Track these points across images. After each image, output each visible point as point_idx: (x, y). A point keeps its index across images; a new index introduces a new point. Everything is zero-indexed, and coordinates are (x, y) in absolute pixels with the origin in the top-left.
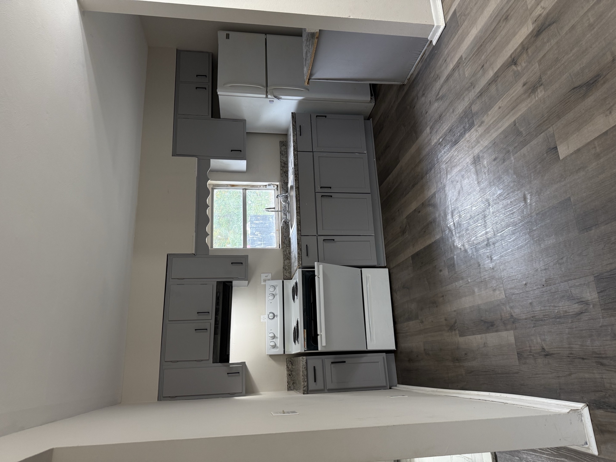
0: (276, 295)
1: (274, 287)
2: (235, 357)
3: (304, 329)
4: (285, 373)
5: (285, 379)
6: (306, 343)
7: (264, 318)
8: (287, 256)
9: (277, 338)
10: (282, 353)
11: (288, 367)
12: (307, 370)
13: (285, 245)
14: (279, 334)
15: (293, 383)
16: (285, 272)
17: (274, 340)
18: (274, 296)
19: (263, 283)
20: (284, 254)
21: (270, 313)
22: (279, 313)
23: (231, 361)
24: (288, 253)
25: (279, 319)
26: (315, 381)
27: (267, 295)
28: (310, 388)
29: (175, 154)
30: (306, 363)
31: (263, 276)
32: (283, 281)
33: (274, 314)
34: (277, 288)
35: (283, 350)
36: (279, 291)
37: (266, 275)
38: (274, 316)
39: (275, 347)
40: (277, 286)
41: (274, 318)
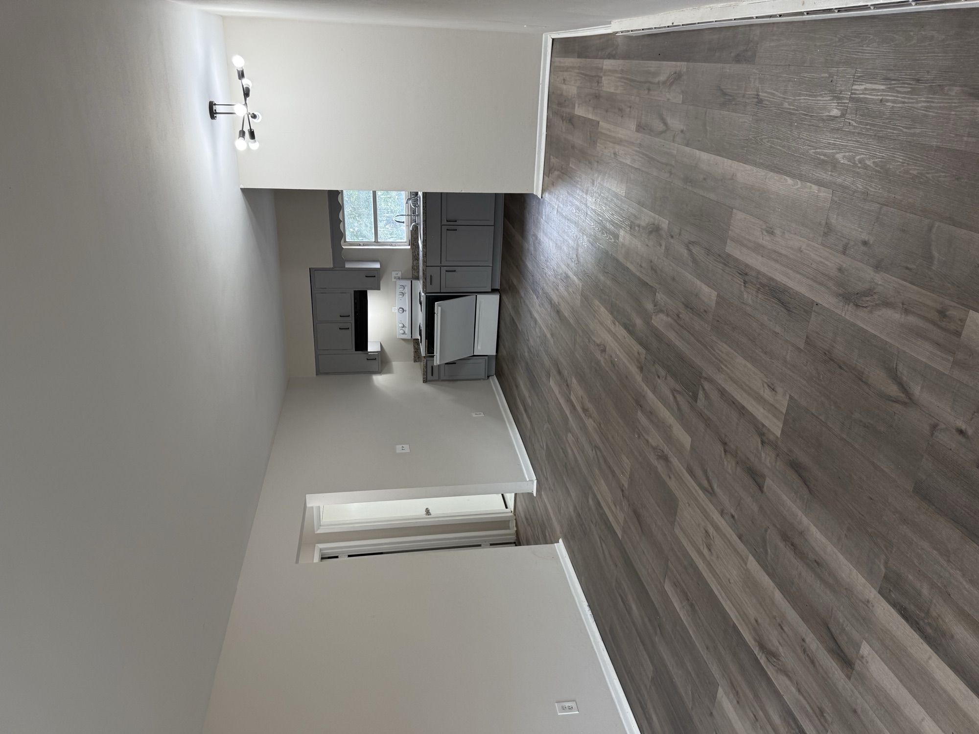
0: (406, 293)
3: (426, 339)
4: (413, 350)
5: (412, 354)
7: (395, 310)
9: (406, 327)
10: (410, 338)
11: (414, 347)
12: (426, 367)
14: (407, 324)
15: (418, 358)
16: (414, 271)
17: (404, 329)
18: (403, 294)
19: (393, 280)
20: (413, 255)
21: (400, 308)
22: (407, 308)
24: (416, 254)
25: (407, 314)
26: (432, 375)
28: (428, 379)
30: (426, 363)
31: (394, 274)
32: (412, 281)
35: (410, 335)
36: (407, 290)
37: (397, 272)
38: (403, 310)
39: (404, 333)
40: (406, 286)
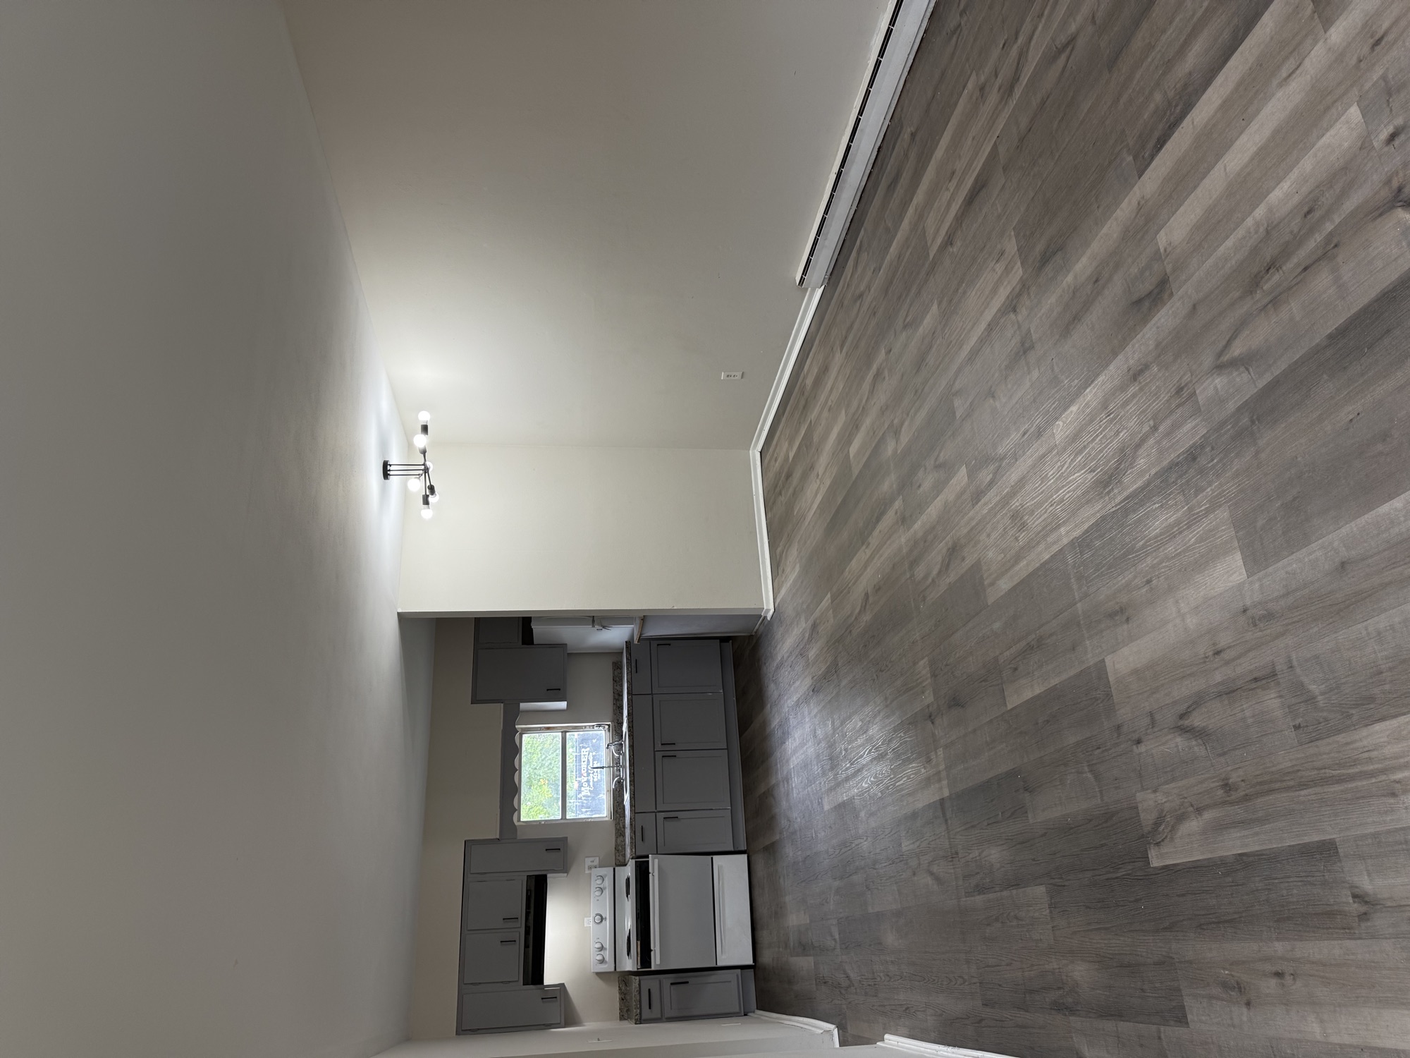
0: (605, 888)
1: (603, 878)
2: (551, 976)
3: (637, 940)
4: (617, 997)
5: (617, 1005)
6: (639, 958)
7: (589, 922)
8: (620, 833)
9: (606, 949)
10: (613, 970)
11: (620, 989)
12: (640, 993)
13: (618, 816)
14: (608, 944)
15: (628, 1010)
16: (617, 854)
17: (602, 953)
18: (602, 890)
19: (587, 872)
20: (616, 829)
21: (597, 915)
22: (608, 914)
23: (546, 982)
24: (621, 826)
25: (608, 924)
26: (650, 1008)
27: (593, 889)
28: (643, 1017)
29: (475, 701)
30: (640, 985)
31: (588, 862)
32: (614, 869)
33: (601, 916)
34: (606, 879)
35: (613, 965)
36: (608, 883)
37: (592, 859)
38: (602, 919)
39: (602, 961)
40: (606, 875)
41: (601, 921)
